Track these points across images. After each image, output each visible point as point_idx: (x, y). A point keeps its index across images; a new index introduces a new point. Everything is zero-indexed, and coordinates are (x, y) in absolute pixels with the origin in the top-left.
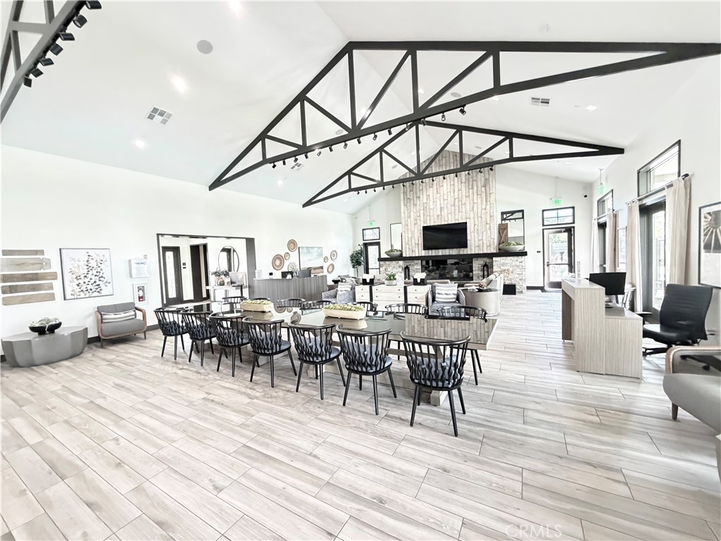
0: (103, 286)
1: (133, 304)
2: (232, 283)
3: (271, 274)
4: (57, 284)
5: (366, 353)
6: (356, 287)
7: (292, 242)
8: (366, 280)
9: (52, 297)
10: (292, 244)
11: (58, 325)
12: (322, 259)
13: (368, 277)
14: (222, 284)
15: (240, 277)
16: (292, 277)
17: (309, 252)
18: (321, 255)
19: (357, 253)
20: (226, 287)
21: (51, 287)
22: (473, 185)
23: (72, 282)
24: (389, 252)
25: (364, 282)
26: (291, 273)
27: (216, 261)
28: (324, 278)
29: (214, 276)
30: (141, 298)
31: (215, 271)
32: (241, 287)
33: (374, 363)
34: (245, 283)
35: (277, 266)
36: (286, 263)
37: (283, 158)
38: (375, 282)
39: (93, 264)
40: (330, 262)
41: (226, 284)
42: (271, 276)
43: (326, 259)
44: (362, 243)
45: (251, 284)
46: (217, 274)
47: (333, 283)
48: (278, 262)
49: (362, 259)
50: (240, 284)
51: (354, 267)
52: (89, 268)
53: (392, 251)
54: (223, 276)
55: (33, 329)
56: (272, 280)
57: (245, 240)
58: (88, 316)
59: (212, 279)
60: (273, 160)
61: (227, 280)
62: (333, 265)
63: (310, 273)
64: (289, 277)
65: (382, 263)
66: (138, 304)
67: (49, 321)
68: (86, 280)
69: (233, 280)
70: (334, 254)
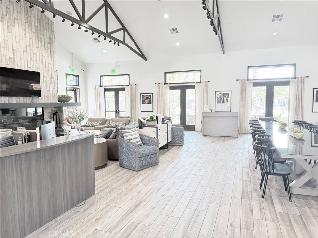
22: (41, 39)
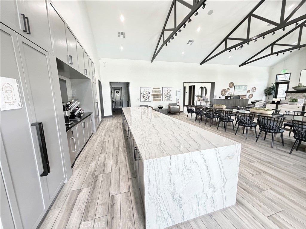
0: (170, 98)
1: (177, 104)
2: (203, 100)
3: (220, 97)
4: (162, 96)
5: (271, 124)
6: (267, 104)
7: (232, 84)
8: (274, 101)
9: (160, 100)
10: (231, 85)
11: (162, 107)
12: (246, 91)
13: (276, 100)
14: (200, 100)
15: (207, 98)
16: (231, 98)
17: (240, 88)
18: (246, 89)
19: (270, 88)
20: (200, 102)
21: (160, 98)
23: (164, 96)
24: (296, 87)
25: (273, 102)
26: (230, 97)
27: (198, 92)
28: (247, 100)
29: (197, 97)
30: (178, 102)
31: (197, 95)
32: (207, 102)
33: (274, 129)
34: (209, 100)
35: (223, 94)
36: (228, 93)
37: (235, 47)
38: (280, 102)
39: (169, 92)
40: (251, 93)
41: (201, 100)
42: (220, 98)
43: (249, 91)
44: (274, 82)
45: (211, 101)
46: (198, 96)
47: (251, 103)
48: (223, 92)
49: (273, 91)
50: (206, 100)
51: (266, 96)
52: (168, 93)
53: (299, 86)
54: (200, 97)
55: (158, 107)
56: (220, 99)
57: (211, 83)
58: (167, 106)
59: (196, 98)
60: (230, 49)
61: (201, 99)
62: (252, 95)
63: (240, 97)
64: (229, 98)
65: (288, 94)
66: (178, 104)
67: (161, 106)
68: (167, 96)
69: (204, 99)
70: (254, 89)
